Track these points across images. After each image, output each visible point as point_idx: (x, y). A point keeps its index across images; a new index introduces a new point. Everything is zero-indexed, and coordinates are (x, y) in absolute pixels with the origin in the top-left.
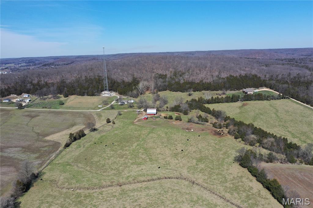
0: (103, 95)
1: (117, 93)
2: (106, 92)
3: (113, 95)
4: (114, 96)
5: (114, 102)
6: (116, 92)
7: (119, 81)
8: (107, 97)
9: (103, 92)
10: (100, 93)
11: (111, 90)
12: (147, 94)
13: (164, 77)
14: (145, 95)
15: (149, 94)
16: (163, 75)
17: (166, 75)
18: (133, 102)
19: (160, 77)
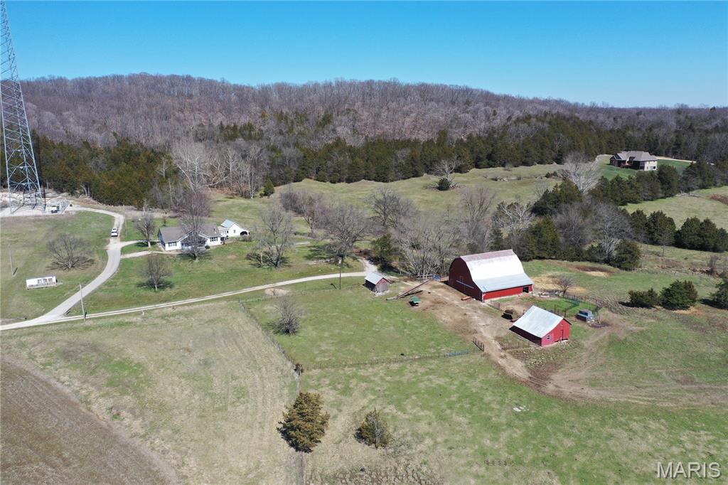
3: (71, 209)
5: (118, 243)
12: (225, 201)
13: (247, 132)
14: (221, 204)
15: (231, 198)
16: (235, 127)
17: (250, 127)
18: (243, 233)
19: (230, 134)
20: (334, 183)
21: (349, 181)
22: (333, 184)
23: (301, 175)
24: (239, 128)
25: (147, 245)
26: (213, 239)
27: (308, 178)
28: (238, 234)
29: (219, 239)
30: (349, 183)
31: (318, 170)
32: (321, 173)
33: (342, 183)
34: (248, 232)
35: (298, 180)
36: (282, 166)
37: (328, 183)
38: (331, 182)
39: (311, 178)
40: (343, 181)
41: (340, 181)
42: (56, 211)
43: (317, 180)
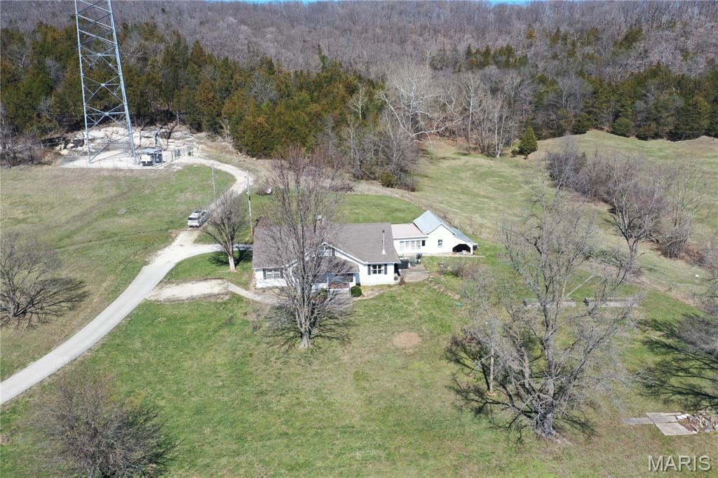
0: (82, 163)
1: (227, 143)
2: (117, 132)
3: (185, 159)
4: (190, 169)
5: (184, 247)
6: (215, 130)
7: (243, 63)
8: (115, 176)
9: (86, 134)
10: (52, 143)
11: (168, 117)
12: (454, 159)
13: (503, 59)
14: (445, 164)
15: (465, 155)
16: (488, 51)
17: (509, 51)
18: (459, 248)
19: (478, 60)
20: (645, 138)
21: (674, 136)
22: (643, 142)
23: (586, 123)
24: (492, 53)
25: (227, 263)
26: (376, 268)
27: (597, 128)
28: (447, 249)
29: (391, 269)
30: (675, 140)
31: (617, 116)
32: (622, 120)
33: (660, 141)
34: (471, 245)
35: (579, 130)
36: (554, 106)
37: (633, 139)
38: (639, 137)
39: (602, 129)
40: (661, 137)
41: (656, 136)
42: (150, 164)
43: (613, 133)
